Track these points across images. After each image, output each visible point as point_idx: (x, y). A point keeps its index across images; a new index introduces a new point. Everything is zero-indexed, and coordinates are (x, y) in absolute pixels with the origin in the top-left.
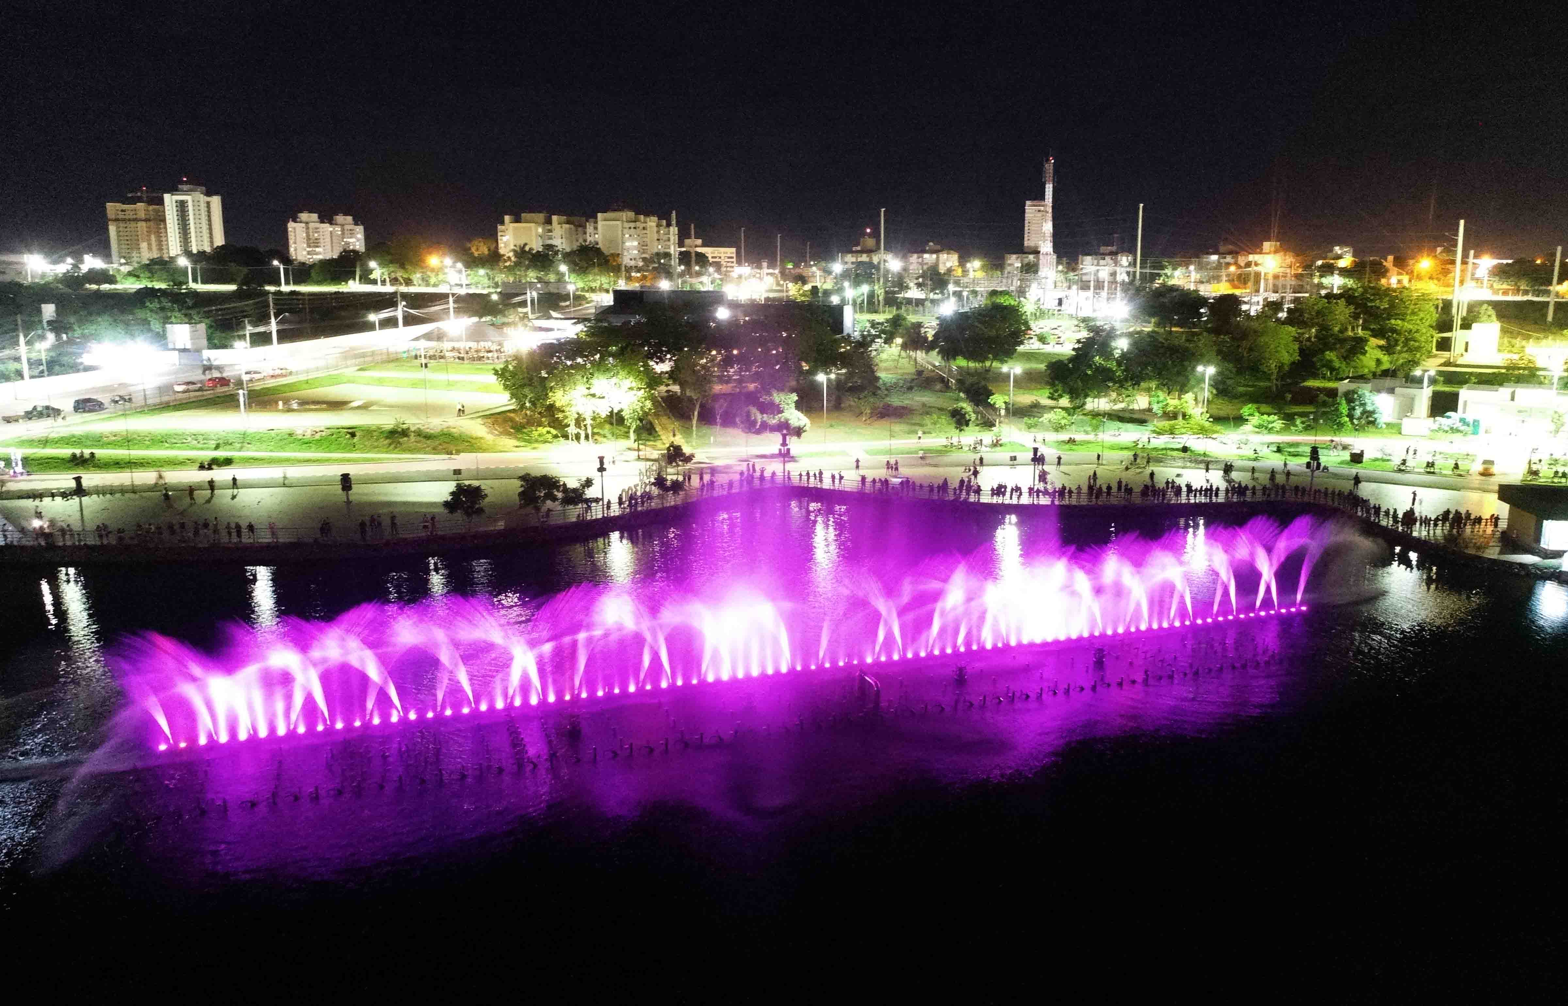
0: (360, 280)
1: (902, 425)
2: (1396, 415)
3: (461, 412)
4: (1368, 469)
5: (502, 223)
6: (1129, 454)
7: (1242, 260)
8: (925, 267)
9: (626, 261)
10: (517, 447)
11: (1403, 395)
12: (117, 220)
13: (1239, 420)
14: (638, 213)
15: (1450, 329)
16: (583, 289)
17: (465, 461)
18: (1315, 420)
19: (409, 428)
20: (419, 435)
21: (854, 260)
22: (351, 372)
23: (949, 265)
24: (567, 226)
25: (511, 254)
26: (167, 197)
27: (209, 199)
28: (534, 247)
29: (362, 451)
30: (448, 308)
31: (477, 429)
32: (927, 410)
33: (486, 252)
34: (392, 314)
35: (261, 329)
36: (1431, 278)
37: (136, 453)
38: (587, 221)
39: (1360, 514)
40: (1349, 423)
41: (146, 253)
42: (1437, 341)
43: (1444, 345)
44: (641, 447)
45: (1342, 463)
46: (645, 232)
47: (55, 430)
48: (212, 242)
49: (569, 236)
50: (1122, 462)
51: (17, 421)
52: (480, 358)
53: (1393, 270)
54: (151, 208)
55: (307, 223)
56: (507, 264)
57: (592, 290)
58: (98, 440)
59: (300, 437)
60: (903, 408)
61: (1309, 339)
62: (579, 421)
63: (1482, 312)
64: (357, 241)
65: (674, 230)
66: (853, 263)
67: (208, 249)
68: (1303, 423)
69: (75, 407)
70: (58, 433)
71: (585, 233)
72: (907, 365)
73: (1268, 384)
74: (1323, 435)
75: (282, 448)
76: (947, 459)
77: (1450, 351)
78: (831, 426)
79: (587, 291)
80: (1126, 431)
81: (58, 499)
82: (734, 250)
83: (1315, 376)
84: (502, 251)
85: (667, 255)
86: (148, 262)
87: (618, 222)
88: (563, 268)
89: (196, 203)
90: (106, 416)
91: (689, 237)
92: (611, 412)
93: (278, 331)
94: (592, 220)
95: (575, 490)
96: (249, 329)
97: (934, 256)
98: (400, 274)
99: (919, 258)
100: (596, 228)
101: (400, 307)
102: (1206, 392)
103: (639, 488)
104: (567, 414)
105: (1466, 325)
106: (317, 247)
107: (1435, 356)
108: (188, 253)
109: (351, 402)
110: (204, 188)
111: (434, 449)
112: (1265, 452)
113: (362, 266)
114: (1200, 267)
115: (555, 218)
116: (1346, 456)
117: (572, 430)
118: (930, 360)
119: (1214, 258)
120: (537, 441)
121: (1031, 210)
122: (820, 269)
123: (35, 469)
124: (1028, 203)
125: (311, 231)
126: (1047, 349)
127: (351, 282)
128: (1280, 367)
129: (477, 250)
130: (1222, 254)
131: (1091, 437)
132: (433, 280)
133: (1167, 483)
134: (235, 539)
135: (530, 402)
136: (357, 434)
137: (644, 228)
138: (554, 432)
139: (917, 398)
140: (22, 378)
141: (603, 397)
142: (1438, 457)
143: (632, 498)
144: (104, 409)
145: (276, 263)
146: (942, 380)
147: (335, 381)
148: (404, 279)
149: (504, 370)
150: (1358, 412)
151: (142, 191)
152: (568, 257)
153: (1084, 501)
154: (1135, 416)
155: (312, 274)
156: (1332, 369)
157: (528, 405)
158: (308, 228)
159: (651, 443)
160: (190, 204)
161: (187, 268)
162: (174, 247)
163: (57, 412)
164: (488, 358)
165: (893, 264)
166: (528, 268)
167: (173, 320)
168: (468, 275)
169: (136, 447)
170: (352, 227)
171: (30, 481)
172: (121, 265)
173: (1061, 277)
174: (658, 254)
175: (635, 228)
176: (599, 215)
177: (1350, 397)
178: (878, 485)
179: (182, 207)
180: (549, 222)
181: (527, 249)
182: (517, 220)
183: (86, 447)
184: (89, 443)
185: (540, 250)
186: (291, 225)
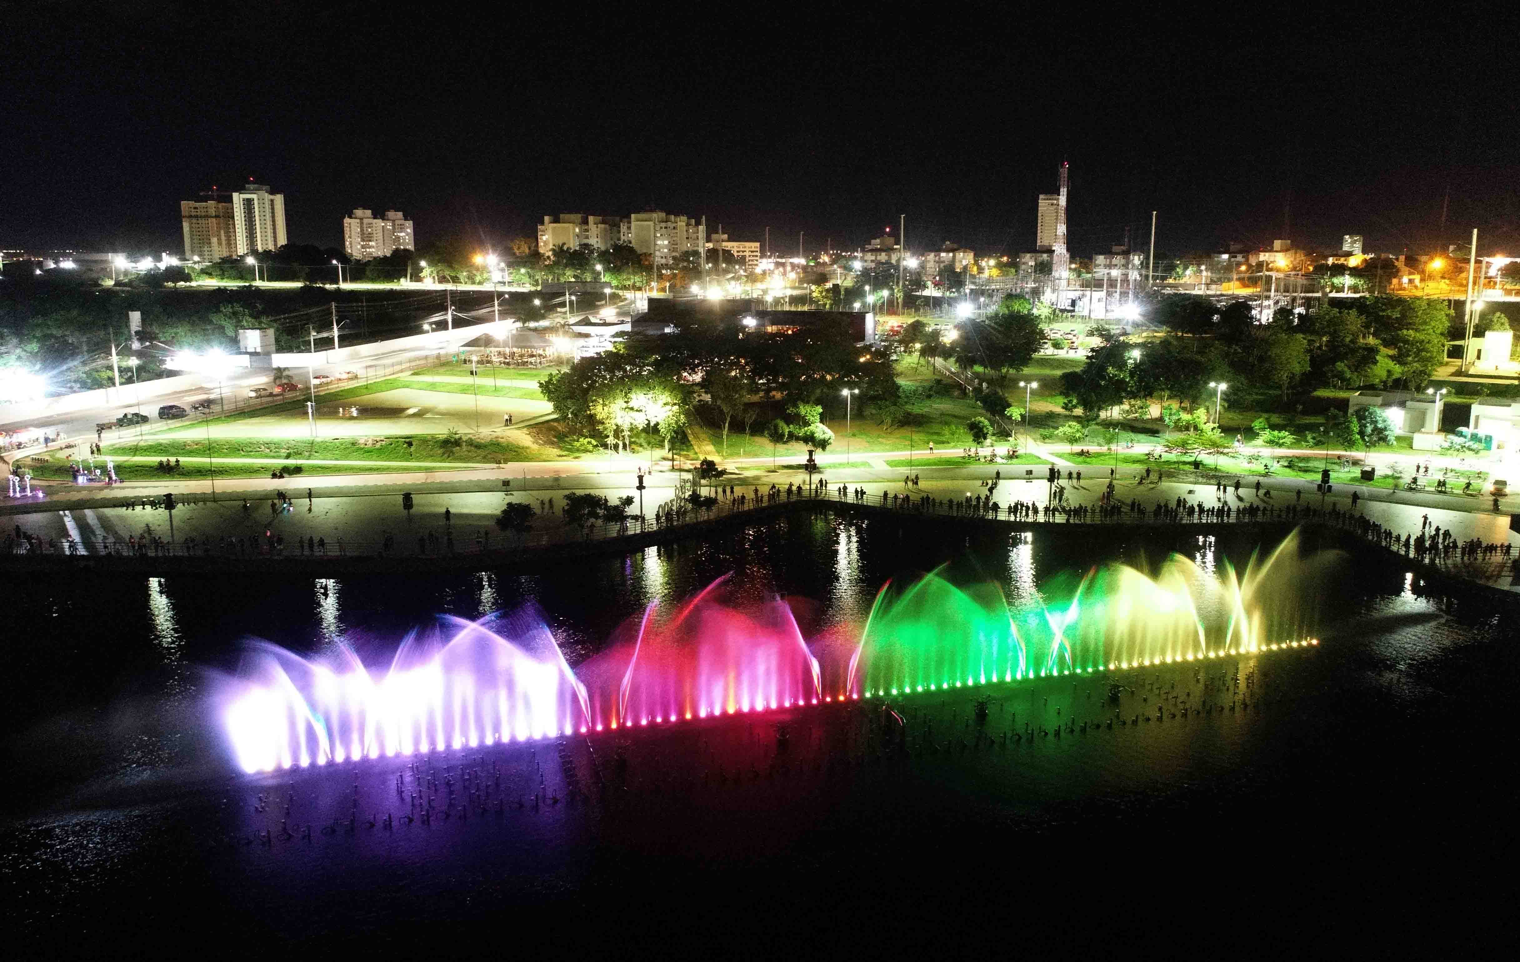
0: (411, 278)
1: (922, 434)
2: (1407, 429)
3: (509, 422)
4: (1379, 487)
5: (542, 223)
6: (1140, 468)
7: (1253, 261)
8: (942, 265)
9: (658, 260)
10: (560, 456)
11: (1414, 409)
12: (190, 216)
13: (1250, 433)
14: (668, 213)
15: (1462, 336)
16: (617, 287)
17: (512, 470)
18: (1326, 432)
19: (460, 438)
20: (471, 445)
21: (873, 258)
22: (405, 376)
23: (964, 263)
24: (603, 226)
25: (550, 253)
26: (235, 195)
27: (272, 197)
28: (572, 246)
29: (418, 459)
30: (494, 311)
31: (522, 438)
32: (945, 419)
33: (527, 251)
34: (442, 318)
35: (325, 335)
36: (1443, 277)
37: (217, 461)
38: (621, 221)
39: (1370, 537)
40: (1360, 441)
41: (219, 252)
42: (1448, 350)
43: (1457, 353)
44: (675, 456)
45: (1354, 479)
46: (675, 231)
47: (144, 438)
48: (275, 241)
49: (604, 236)
50: (1135, 477)
51: (110, 428)
52: (524, 363)
53: (1404, 269)
54: (220, 205)
55: (361, 219)
56: (547, 263)
57: (625, 288)
58: (182, 448)
59: (362, 446)
60: (923, 416)
61: (1320, 348)
62: (618, 432)
63: (1495, 320)
64: (406, 237)
65: (702, 228)
66: (872, 261)
67: (271, 247)
68: (1314, 438)
69: (160, 414)
70: (146, 441)
71: (619, 232)
72: (926, 372)
73: (1278, 392)
74: (1334, 450)
75: (346, 458)
76: (965, 471)
77: (1462, 358)
78: (854, 435)
79: (621, 289)
80: (1139, 442)
81: (148, 508)
82: (758, 244)
83: (1326, 385)
84: (541, 251)
85: (696, 253)
86: (219, 261)
87: (651, 223)
88: (599, 267)
89: (261, 200)
90: (188, 423)
91: (717, 233)
92: (648, 424)
93: (339, 336)
94: (626, 220)
95: (616, 508)
96: (313, 335)
97: (951, 255)
98: (447, 273)
99: (935, 256)
100: (629, 228)
101: (450, 312)
102: (1218, 405)
103: (674, 503)
104: (608, 425)
105: (1479, 333)
106: (370, 241)
107: (1447, 364)
108: (254, 252)
109: (408, 409)
110: (268, 187)
111: (484, 458)
112: (1275, 467)
113: (413, 264)
114: (1211, 268)
115: (591, 219)
116: (1357, 472)
117: (611, 441)
118: (948, 365)
119: (1225, 256)
120: (578, 450)
121: (1044, 203)
122: (840, 267)
123: (127, 476)
124: (1041, 196)
125: (365, 226)
126: (1062, 354)
127: (402, 280)
128: (1292, 377)
129: (519, 248)
130: (1233, 254)
131: (1104, 449)
132: (478, 279)
133: (1179, 501)
134: (307, 552)
135: (572, 413)
136: (414, 443)
137: (674, 228)
138: (594, 442)
139: (935, 406)
140: (114, 384)
141: (641, 411)
142: (1449, 475)
143: (668, 515)
144: (186, 416)
145: (334, 262)
146: (959, 386)
147: (391, 385)
148: (452, 277)
149: (549, 382)
150: (1369, 429)
151: (212, 191)
152: (604, 257)
153: (1097, 520)
154: (1149, 426)
155: (367, 273)
156: (1343, 380)
157: (570, 416)
158: (362, 223)
159: (685, 453)
160: (256, 202)
161: (254, 266)
162: (242, 248)
163: (144, 419)
164: (531, 363)
165: (911, 262)
166: (566, 266)
167: (245, 323)
168: (511, 273)
169: (216, 455)
170: (403, 222)
171: (124, 488)
172: (195, 263)
173: (1073, 276)
174: (687, 252)
175: (666, 228)
176: (633, 216)
177: (1362, 414)
178: (899, 501)
179: (249, 203)
180: (585, 222)
181: (565, 248)
182: (556, 220)
183: (173, 455)
184: (173, 450)
185: (577, 248)
186: (347, 220)
